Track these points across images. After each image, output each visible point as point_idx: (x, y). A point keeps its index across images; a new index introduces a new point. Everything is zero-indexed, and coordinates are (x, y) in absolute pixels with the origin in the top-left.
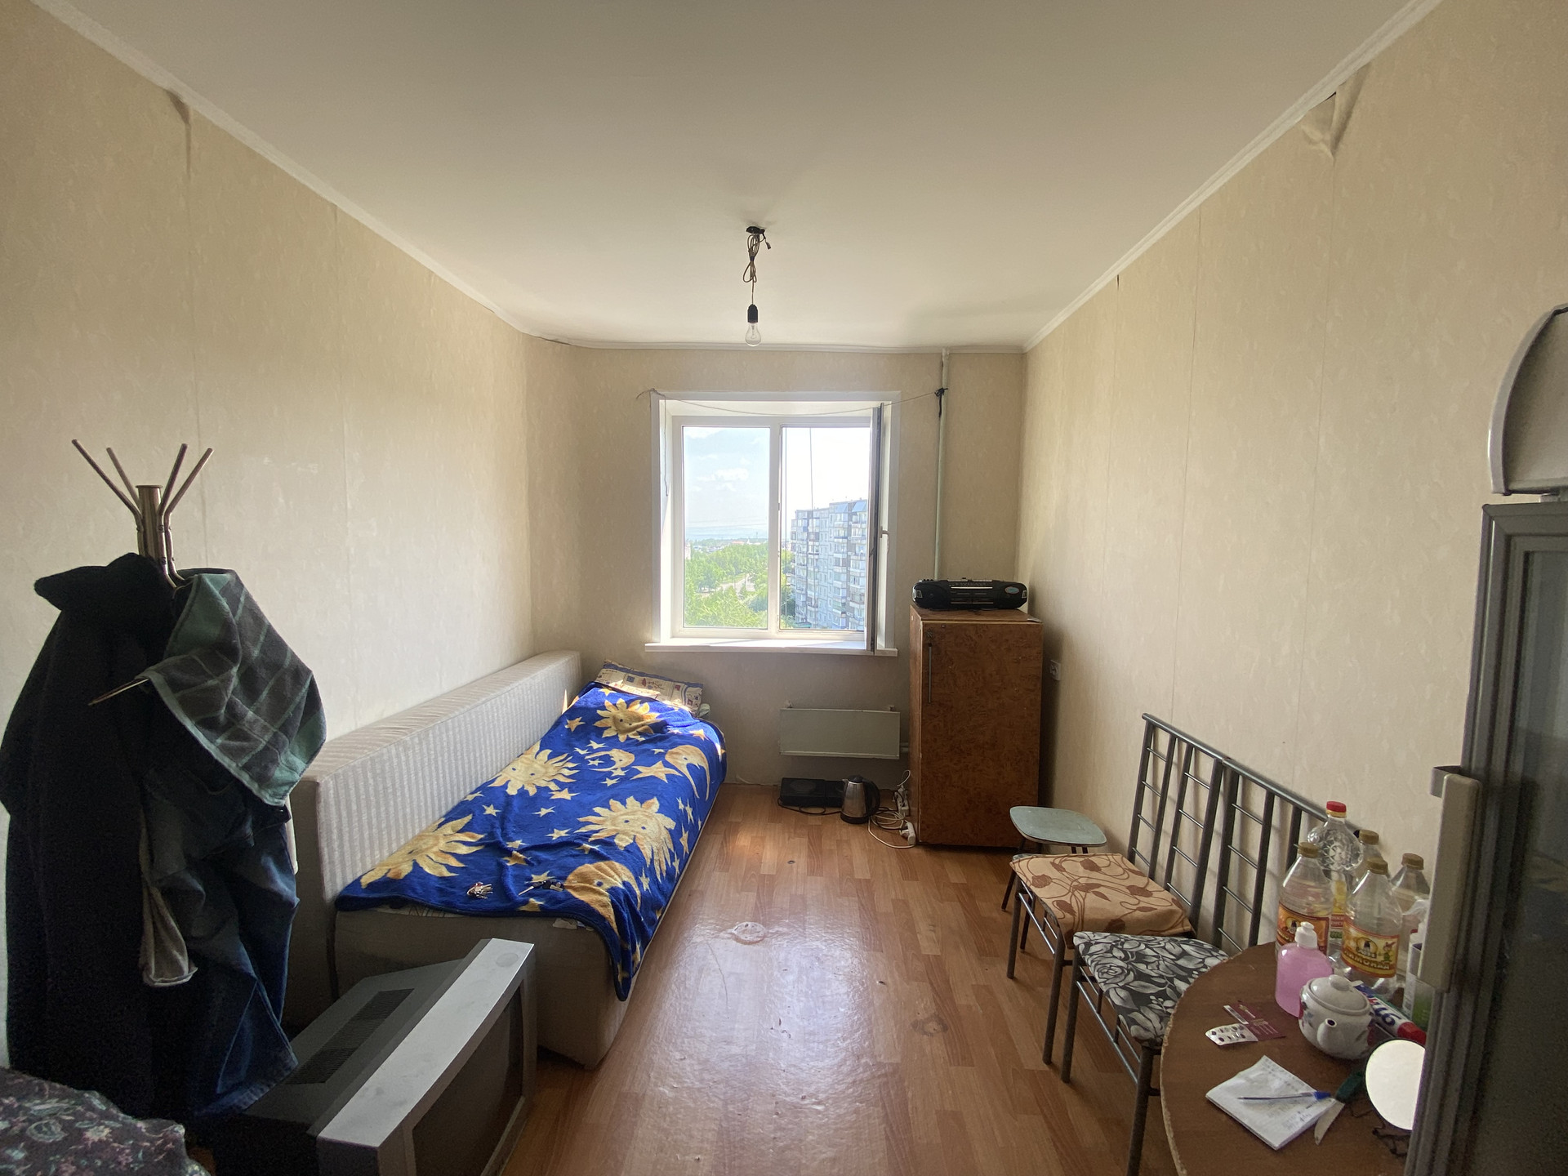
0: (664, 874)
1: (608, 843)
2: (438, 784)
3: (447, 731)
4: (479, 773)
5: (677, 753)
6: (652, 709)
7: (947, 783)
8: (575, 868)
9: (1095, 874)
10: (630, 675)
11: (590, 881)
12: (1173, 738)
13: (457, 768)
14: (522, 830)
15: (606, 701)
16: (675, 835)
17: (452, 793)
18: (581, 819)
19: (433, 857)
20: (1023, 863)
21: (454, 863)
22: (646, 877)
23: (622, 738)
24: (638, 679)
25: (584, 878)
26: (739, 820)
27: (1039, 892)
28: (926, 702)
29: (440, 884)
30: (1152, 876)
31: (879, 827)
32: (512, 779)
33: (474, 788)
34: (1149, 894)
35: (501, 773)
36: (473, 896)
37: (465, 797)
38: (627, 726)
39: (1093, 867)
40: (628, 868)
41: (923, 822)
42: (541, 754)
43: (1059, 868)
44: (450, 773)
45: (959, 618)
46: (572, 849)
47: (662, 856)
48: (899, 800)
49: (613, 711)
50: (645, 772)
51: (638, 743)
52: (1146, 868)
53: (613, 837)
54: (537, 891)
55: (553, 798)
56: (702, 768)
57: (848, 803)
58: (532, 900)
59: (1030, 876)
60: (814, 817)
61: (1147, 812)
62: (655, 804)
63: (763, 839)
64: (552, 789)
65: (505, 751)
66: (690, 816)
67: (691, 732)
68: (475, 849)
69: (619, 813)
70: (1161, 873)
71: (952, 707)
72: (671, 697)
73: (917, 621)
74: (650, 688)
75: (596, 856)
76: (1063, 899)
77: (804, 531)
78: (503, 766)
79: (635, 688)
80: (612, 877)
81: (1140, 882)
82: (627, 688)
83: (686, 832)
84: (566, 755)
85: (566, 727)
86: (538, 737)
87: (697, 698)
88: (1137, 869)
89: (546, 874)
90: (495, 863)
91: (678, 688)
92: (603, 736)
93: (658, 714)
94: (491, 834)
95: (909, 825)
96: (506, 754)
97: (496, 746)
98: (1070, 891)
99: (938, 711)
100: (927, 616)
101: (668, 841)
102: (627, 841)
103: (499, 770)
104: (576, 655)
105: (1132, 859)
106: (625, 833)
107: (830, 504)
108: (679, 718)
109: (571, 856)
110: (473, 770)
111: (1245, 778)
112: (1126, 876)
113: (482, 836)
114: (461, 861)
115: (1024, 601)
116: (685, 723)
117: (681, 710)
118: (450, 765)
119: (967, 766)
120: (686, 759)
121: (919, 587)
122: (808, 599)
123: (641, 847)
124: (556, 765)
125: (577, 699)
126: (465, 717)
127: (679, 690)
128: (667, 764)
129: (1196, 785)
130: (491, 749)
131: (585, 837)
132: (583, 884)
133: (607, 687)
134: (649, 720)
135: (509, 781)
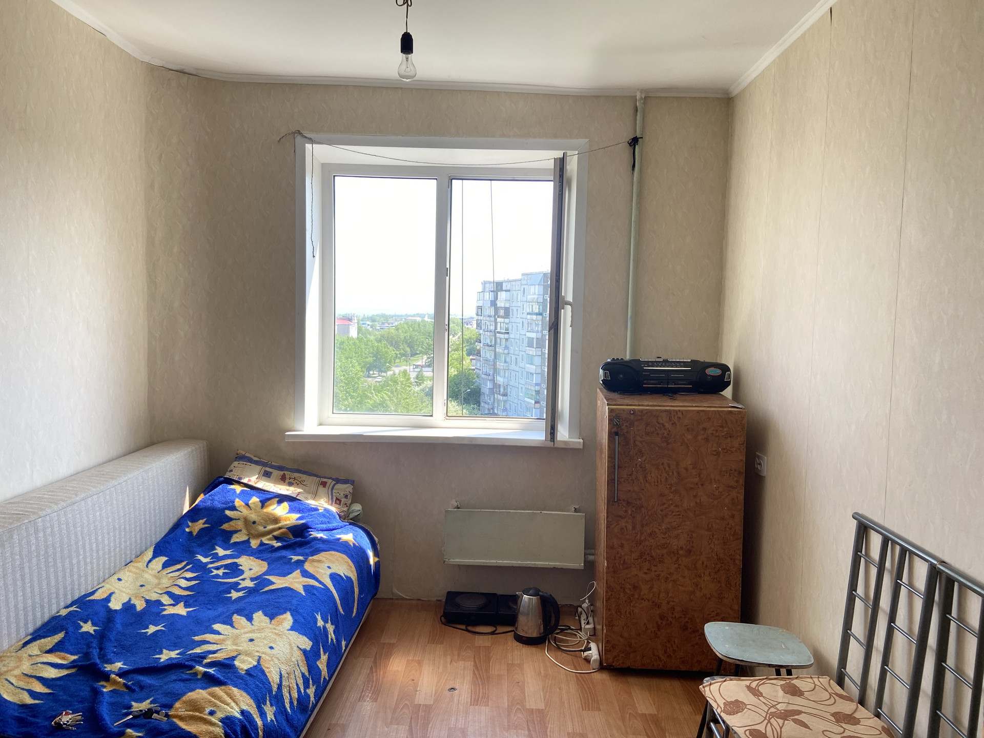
0: (295, 703)
1: (227, 666)
2: (24, 595)
3: (36, 531)
4: (76, 583)
5: (319, 561)
6: (292, 510)
7: (636, 596)
8: (184, 694)
9: (798, 700)
10: (268, 469)
11: (200, 709)
12: (886, 541)
13: (48, 578)
14: (124, 651)
15: (237, 500)
16: (310, 657)
17: (42, 607)
18: (197, 638)
19: (13, 681)
20: (715, 687)
21: (39, 688)
22: (271, 705)
23: (254, 543)
24: (276, 473)
25: (195, 706)
26: (393, 641)
27: (732, 721)
28: (612, 500)
29: (21, 713)
30: (862, 702)
31: (559, 648)
32: (116, 591)
33: (69, 602)
34: (856, 722)
35: (103, 584)
36: (59, 725)
37: (58, 612)
38: (261, 528)
39: (795, 692)
40: (249, 694)
41: (607, 642)
42: (154, 561)
43: (756, 693)
44: (40, 582)
45: (650, 404)
46: (182, 673)
47: (293, 682)
48: (583, 617)
49: (245, 512)
50: (279, 582)
51: (273, 550)
52: (855, 692)
53: (233, 658)
54: (136, 721)
55: (165, 613)
56: (349, 579)
57: (522, 619)
58: (129, 731)
59: (721, 702)
60: (481, 637)
61: (858, 627)
62: (287, 619)
63: (420, 663)
64: (165, 603)
65: (109, 559)
66: (332, 635)
67: (338, 536)
68: (64, 672)
69: (242, 631)
70: (872, 697)
71: (642, 507)
72: (315, 496)
73: (603, 406)
74: (290, 484)
75: (211, 681)
76: (757, 727)
77: (491, 305)
78: (107, 576)
79: (272, 485)
80: (228, 704)
81: (848, 707)
82: (261, 485)
83: (325, 653)
84: (184, 563)
85: (187, 530)
86: (151, 541)
87: (346, 496)
88: (844, 693)
89: (148, 701)
90: (88, 689)
91: (324, 484)
92: (232, 541)
93: (298, 515)
94: (86, 655)
95: (593, 645)
96: (110, 562)
97: (97, 552)
98: (765, 718)
99: (626, 511)
100: (614, 400)
101: (301, 664)
102: (250, 663)
103: (101, 580)
104: (202, 444)
105: (840, 682)
106: (248, 654)
107: (523, 275)
108: (324, 519)
109: (180, 680)
110: (69, 579)
111: (961, 585)
112: (832, 701)
113: (75, 657)
114: (48, 687)
115: (728, 384)
116: (331, 526)
117: (325, 509)
118: (39, 574)
119: (659, 575)
120: (329, 567)
121: (607, 367)
122: (496, 386)
123: (266, 670)
124: (172, 575)
125: (201, 497)
126: (58, 516)
127: (324, 486)
128: (306, 574)
129: (910, 595)
130: (92, 555)
131: (200, 658)
132: (191, 713)
133: (239, 483)
134: (288, 522)
135: (113, 593)
